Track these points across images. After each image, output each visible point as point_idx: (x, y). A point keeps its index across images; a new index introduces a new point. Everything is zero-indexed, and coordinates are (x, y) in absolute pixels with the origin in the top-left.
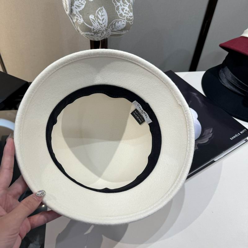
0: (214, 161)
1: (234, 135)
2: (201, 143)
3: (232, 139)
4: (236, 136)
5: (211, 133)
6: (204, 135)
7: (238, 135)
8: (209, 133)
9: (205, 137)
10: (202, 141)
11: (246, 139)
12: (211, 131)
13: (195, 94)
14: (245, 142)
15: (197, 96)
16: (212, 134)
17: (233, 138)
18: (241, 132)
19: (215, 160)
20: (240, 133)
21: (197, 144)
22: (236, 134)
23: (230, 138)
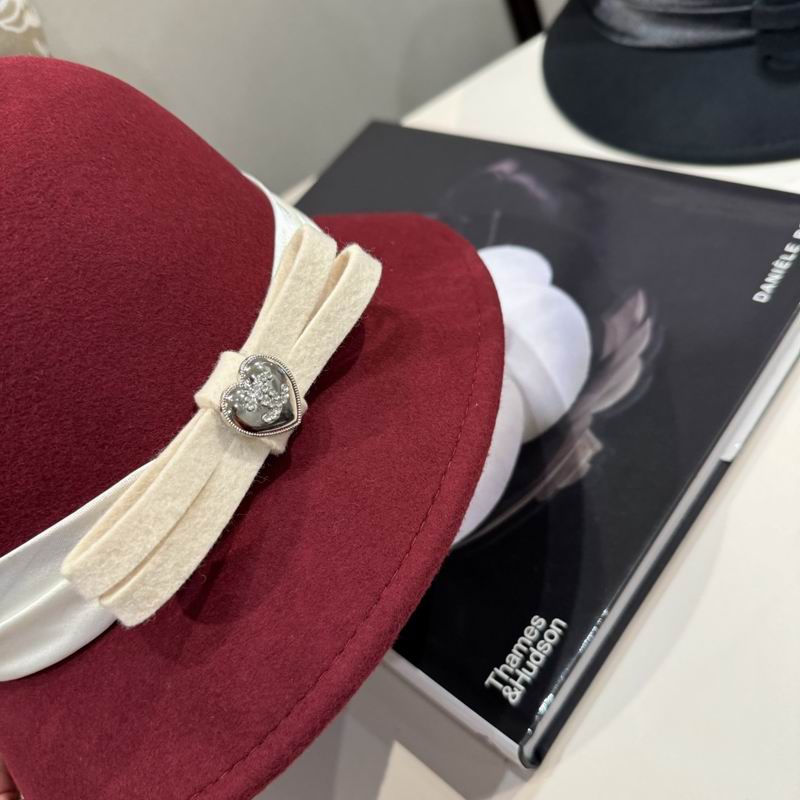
0: (724, 467)
1: (768, 270)
2: (609, 403)
3: (762, 296)
4: (781, 265)
5: (644, 320)
6: (607, 350)
7: (790, 254)
8: (635, 326)
9: (618, 357)
10: (610, 392)
12: (640, 310)
13: (506, 167)
15: (520, 170)
16: (649, 324)
17: (767, 288)
20: (797, 241)
21: (587, 420)
22: (777, 258)
23: (753, 296)
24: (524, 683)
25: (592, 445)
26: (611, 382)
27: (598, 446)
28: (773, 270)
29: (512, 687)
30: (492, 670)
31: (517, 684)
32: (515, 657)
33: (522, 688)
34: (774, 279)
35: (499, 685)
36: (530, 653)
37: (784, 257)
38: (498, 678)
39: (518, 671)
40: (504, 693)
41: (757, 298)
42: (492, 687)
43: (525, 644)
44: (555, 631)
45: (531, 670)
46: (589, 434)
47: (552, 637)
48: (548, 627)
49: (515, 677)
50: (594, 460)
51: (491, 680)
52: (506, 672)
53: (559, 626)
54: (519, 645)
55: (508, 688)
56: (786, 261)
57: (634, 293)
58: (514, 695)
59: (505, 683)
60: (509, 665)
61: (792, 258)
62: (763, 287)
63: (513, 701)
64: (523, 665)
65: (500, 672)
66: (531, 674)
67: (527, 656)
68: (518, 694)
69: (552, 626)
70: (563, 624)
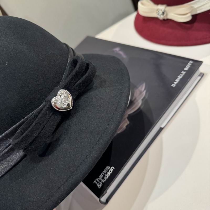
1: (176, 78)
3: (173, 85)
4: (180, 77)
7: (182, 74)
8: (141, 92)
11: (201, 73)
12: (143, 88)
13: (117, 49)
14: (199, 78)
15: (120, 50)
16: (145, 91)
17: (175, 83)
18: (186, 69)
19: (162, 127)
20: (185, 71)
21: (127, 116)
22: (179, 75)
23: (171, 85)
24: (102, 183)
25: (127, 122)
26: (134, 106)
27: (128, 123)
28: (178, 78)
29: (100, 184)
30: (95, 179)
31: (101, 183)
32: (101, 176)
33: (102, 184)
34: (177, 80)
35: (97, 183)
36: (105, 175)
37: (181, 75)
38: (97, 181)
39: (102, 180)
40: (98, 185)
41: (172, 85)
42: (95, 183)
43: (104, 173)
44: (112, 170)
45: (104, 180)
46: (127, 119)
47: (110, 171)
48: (110, 169)
49: (101, 181)
50: (127, 126)
51: (95, 181)
52: (99, 180)
53: (113, 169)
54: (103, 173)
55: (99, 184)
56: (181, 76)
57: (143, 83)
58: (99, 186)
59: (98, 183)
60: (99, 178)
61: (183, 75)
62: (174, 83)
63: (99, 187)
64: (103, 178)
65: (97, 180)
66: (104, 181)
67: (104, 176)
68: (101, 185)
69: (111, 168)
70: (114, 168)
